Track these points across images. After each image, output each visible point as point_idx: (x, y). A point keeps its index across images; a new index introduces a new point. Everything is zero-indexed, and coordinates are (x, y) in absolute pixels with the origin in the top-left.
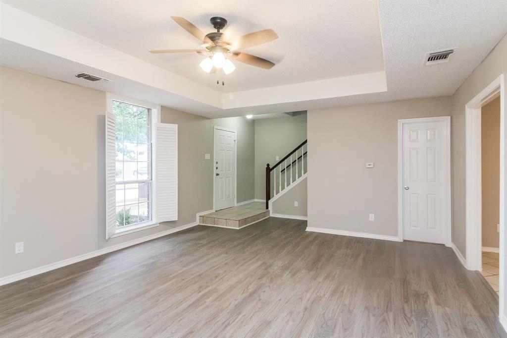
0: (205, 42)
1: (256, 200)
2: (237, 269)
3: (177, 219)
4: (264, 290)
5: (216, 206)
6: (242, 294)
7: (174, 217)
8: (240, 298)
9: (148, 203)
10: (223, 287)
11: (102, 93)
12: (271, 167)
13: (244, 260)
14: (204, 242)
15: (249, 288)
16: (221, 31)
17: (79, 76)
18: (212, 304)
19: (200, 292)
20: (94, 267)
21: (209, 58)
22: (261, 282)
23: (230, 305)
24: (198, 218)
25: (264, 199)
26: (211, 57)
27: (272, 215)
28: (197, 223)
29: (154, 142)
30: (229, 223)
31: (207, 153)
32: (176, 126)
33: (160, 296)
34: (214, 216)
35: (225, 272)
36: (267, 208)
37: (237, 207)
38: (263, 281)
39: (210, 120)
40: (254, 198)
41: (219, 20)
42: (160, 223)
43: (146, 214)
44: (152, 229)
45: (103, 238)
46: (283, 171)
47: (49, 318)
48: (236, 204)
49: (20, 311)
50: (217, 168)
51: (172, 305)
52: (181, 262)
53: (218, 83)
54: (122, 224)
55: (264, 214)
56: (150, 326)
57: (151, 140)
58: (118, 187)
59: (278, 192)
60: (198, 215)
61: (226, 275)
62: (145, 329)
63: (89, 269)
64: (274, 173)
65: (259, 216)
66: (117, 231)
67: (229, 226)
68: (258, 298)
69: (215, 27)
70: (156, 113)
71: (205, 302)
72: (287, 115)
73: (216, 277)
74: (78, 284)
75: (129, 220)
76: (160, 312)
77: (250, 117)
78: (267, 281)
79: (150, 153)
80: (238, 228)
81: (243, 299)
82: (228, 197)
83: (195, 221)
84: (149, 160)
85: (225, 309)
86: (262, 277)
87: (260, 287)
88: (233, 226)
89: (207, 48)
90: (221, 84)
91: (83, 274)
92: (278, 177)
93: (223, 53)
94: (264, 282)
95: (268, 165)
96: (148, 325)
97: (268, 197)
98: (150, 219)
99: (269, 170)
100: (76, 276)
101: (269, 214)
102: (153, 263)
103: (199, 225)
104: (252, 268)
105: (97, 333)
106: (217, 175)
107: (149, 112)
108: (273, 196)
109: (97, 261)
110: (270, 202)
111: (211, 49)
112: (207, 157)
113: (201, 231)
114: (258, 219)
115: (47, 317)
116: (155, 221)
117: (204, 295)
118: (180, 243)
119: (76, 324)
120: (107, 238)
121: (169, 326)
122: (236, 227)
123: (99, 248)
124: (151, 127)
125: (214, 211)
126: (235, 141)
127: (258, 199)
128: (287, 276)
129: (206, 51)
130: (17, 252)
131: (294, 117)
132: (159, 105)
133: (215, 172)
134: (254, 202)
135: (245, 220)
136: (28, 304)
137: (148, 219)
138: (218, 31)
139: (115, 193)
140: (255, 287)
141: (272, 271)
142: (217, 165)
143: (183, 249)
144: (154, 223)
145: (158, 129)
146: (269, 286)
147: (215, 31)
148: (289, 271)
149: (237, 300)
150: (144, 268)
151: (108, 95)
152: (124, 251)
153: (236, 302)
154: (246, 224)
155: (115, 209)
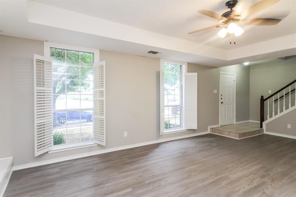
0: (221, 20)
1: (250, 121)
2: (242, 167)
3: (197, 129)
4: (267, 187)
5: (221, 122)
6: (248, 185)
7: (195, 127)
8: (247, 188)
9: (180, 118)
10: (233, 177)
11: (158, 59)
12: (265, 98)
13: (246, 161)
14: (215, 144)
15: (253, 182)
16: (233, 9)
17: (149, 52)
18: (226, 186)
19: (216, 176)
20: (155, 149)
21: (224, 28)
22: (263, 180)
23: (240, 190)
24: (209, 129)
25: (258, 121)
26: (226, 27)
27: (265, 132)
28: (209, 132)
29: (183, 84)
30: (231, 134)
31: (215, 89)
32: (196, 74)
33: (191, 172)
34: (220, 129)
35: (233, 167)
36: (261, 127)
37: (236, 124)
38: (266, 179)
39: (217, 68)
40: (249, 119)
41: (231, 3)
42: (187, 130)
43: (179, 124)
44: (182, 133)
45: (159, 135)
46: (276, 100)
47: (139, 170)
48: (235, 123)
49: (127, 163)
50: (222, 99)
51: (200, 180)
52: (201, 154)
53: (231, 43)
54: (167, 128)
55: (259, 131)
56: (188, 189)
57: (182, 83)
58: (165, 108)
59: (271, 116)
60: (209, 127)
61: (234, 169)
62: (186, 190)
63: (154, 149)
64: (268, 103)
65: (254, 132)
66: (165, 132)
67: (231, 136)
68: (262, 191)
69: (229, 8)
70: (184, 67)
71: (221, 184)
72: (279, 60)
73: (227, 169)
74: (149, 156)
75: (170, 126)
76: (193, 182)
77: (246, 64)
78: (269, 180)
79: (181, 90)
80: (238, 139)
81: (250, 189)
82: (229, 118)
83: (207, 130)
84: (180, 94)
85: (237, 192)
86: (264, 176)
87: (264, 183)
88: (234, 137)
89: (223, 22)
90: (233, 43)
91: (151, 151)
92: (271, 106)
93: (235, 23)
94: (266, 181)
95: (262, 97)
96: (187, 188)
97: (262, 119)
98: (181, 127)
99: (263, 100)
100: (148, 151)
101: (263, 132)
102: (185, 152)
103: (210, 133)
104: (254, 168)
105: (161, 184)
106: (221, 103)
107: (181, 67)
108: (267, 119)
109: (157, 146)
110: (264, 124)
111: (226, 22)
112: (215, 91)
113: (212, 137)
114: (254, 134)
115: (138, 169)
116: (184, 128)
117: (219, 179)
118: (199, 143)
119: (150, 177)
120: (161, 135)
121: (200, 192)
122: (238, 138)
123: (157, 139)
124: (182, 75)
125: (219, 125)
126: (234, 81)
127: (252, 120)
128: (288, 181)
129: (223, 25)
130: (125, 136)
131: (286, 60)
132: (186, 62)
133: (220, 101)
134: (250, 122)
135: (244, 134)
136: (130, 161)
137: (180, 127)
138: (231, 9)
139: (164, 111)
140: (259, 182)
141: (272, 174)
142: (222, 97)
143: (202, 147)
144: (183, 129)
145: (186, 76)
146: (272, 185)
147: (229, 10)
148: (288, 177)
149: (245, 188)
150: (180, 154)
151: (161, 60)
152: (169, 143)
153: (245, 190)
154: (244, 137)
155: (164, 120)
